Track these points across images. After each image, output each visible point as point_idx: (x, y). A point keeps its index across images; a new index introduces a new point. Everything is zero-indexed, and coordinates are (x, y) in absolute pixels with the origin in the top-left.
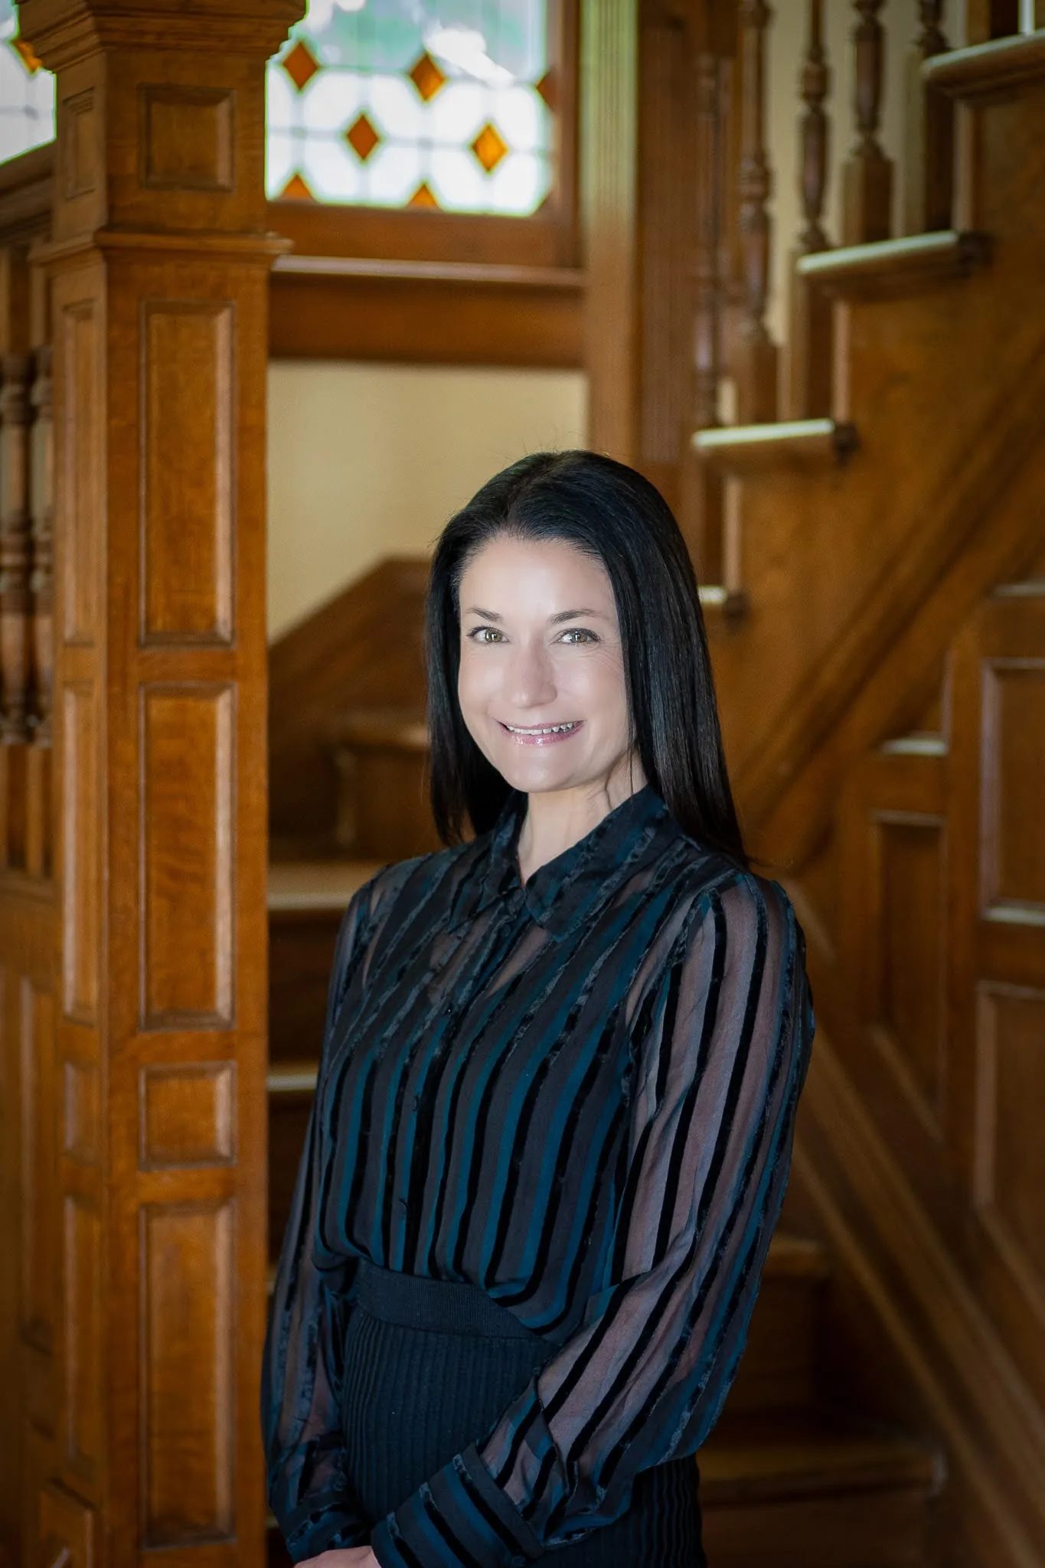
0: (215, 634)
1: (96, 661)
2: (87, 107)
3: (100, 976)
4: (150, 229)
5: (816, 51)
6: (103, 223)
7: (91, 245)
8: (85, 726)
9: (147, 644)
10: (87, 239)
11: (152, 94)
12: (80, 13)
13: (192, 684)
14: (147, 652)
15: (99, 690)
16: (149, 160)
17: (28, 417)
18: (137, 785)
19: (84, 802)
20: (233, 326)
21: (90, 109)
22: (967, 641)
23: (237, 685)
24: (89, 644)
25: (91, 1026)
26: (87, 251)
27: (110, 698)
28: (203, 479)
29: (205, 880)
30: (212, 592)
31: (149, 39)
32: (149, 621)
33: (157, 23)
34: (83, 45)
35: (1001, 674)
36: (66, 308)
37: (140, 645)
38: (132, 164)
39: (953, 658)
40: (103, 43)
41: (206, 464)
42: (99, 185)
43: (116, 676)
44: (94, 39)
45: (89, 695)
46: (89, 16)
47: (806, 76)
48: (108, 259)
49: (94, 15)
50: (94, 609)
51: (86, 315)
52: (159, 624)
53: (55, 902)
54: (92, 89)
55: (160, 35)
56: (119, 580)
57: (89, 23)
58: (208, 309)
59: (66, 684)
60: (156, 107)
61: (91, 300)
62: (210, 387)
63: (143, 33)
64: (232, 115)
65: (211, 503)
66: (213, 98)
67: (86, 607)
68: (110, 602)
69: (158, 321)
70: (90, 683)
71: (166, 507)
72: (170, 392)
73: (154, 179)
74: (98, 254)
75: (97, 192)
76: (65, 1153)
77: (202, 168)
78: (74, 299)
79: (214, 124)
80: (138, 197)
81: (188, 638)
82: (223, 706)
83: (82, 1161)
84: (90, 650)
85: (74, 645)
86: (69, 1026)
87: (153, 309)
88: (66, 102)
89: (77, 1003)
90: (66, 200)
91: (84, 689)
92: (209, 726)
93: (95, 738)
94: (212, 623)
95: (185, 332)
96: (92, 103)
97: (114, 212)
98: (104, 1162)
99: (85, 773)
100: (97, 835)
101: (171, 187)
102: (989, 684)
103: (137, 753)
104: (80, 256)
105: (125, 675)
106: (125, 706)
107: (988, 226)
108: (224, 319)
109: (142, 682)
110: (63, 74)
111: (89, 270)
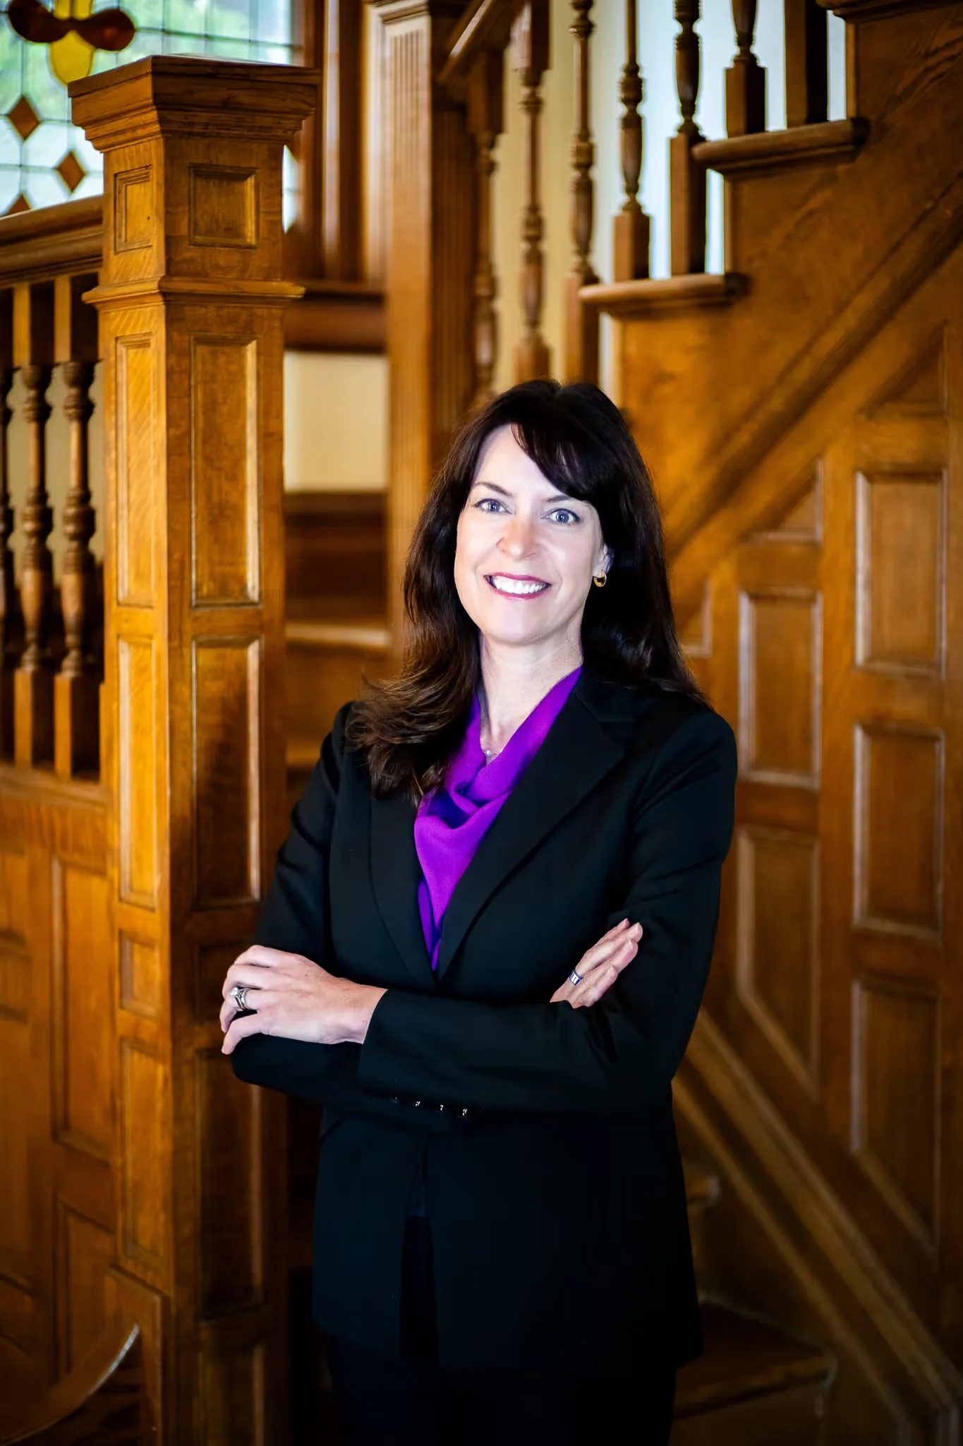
0: (246, 596)
1: (155, 621)
2: (145, 179)
3: (161, 869)
4: (199, 275)
5: (585, 133)
6: (163, 274)
7: (154, 290)
8: (140, 670)
9: (197, 606)
10: (153, 286)
11: (203, 172)
12: (147, 106)
13: (229, 637)
14: (200, 612)
15: (160, 644)
16: (196, 224)
18: (191, 718)
19: (139, 730)
20: (259, 354)
21: (147, 181)
22: (723, 575)
23: (262, 637)
24: (149, 607)
25: (152, 910)
26: (146, 296)
27: (171, 650)
28: (236, 474)
29: (242, 792)
30: (244, 563)
31: (197, 129)
32: (198, 589)
33: (203, 117)
34: (140, 132)
35: (755, 598)
36: (118, 338)
37: (193, 607)
38: (183, 228)
39: (713, 585)
40: (162, 132)
41: (239, 461)
42: (157, 242)
43: (175, 634)
44: (157, 128)
45: (149, 646)
46: (153, 110)
47: (578, 151)
48: (167, 303)
49: (158, 109)
50: (153, 580)
51: (144, 344)
52: (205, 590)
53: (109, 805)
54: (147, 167)
55: (207, 125)
56: (176, 556)
57: (153, 115)
58: (239, 341)
59: (119, 636)
60: (200, 183)
62: (242, 401)
63: (192, 124)
64: (257, 188)
65: (242, 494)
66: (240, 176)
67: (140, 576)
68: (171, 576)
69: (202, 350)
70: (151, 637)
71: (209, 497)
72: (211, 407)
73: (199, 238)
74: (160, 298)
75: (155, 248)
76: (122, 1007)
77: (234, 230)
78: (128, 333)
79: (243, 195)
80: (188, 253)
81: (229, 601)
82: (253, 653)
83: (140, 1015)
84: (149, 611)
85: (128, 605)
86: (125, 907)
87: (199, 341)
88: (116, 175)
89: (131, 889)
90: (116, 253)
91: (140, 643)
92: (242, 669)
93: (154, 682)
94: (243, 588)
95: (222, 359)
96: (148, 177)
97: (172, 266)
98: (167, 1018)
99: (139, 707)
100: (157, 758)
101: (213, 245)
102: (745, 607)
103: (191, 693)
104: (139, 299)
105: (181, 633)
106: (182, 656)
107: (744, 269)
108: (251, 349)
109: (194, 637)
110: (113, 154)
111: (149, 309)
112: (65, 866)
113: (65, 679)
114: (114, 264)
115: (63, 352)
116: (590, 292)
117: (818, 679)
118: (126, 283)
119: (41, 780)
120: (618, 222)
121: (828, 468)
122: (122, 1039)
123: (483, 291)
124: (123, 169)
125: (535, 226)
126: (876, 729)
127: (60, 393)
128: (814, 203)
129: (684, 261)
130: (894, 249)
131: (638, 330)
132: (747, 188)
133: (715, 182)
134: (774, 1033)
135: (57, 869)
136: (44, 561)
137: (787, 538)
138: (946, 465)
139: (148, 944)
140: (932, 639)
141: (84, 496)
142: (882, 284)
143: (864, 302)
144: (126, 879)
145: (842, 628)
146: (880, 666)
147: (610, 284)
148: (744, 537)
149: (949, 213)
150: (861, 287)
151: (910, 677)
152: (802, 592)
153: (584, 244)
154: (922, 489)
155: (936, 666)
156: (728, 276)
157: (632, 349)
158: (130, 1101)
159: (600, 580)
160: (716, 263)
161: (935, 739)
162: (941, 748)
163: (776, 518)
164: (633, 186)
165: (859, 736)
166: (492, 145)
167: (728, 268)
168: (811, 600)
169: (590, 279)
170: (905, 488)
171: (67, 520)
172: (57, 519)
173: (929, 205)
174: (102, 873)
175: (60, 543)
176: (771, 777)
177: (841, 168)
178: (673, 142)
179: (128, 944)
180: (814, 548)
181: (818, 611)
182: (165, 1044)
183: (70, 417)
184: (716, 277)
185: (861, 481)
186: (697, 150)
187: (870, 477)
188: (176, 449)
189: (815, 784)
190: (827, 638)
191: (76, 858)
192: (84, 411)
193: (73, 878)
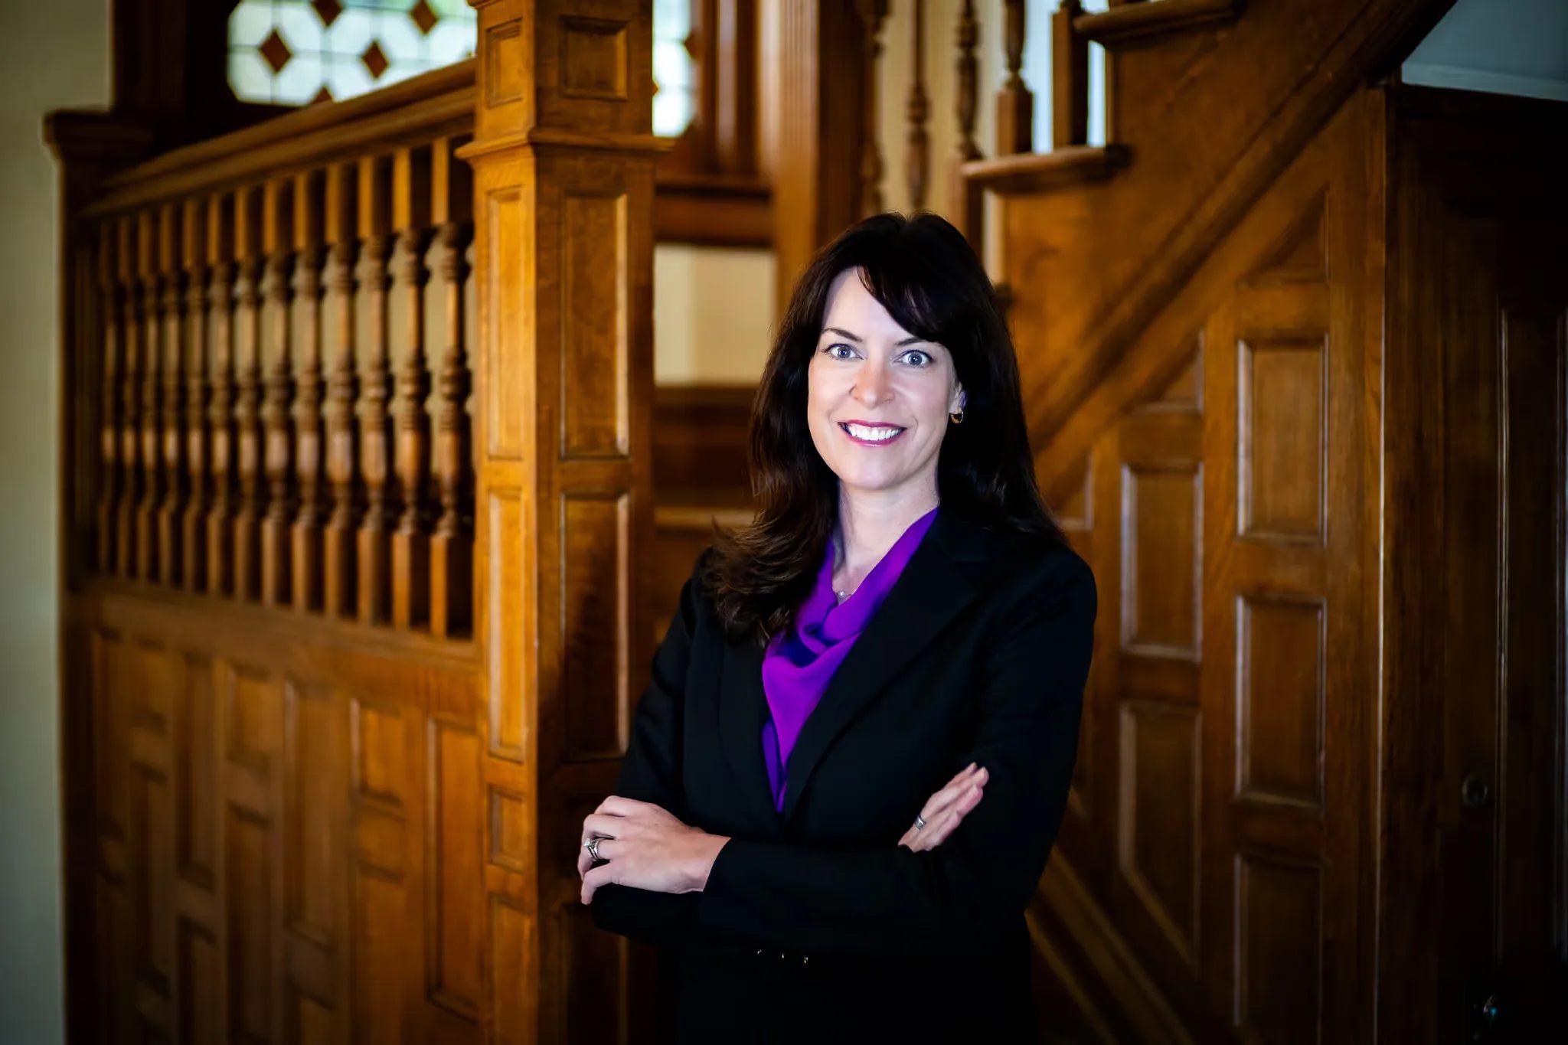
0: (615, 449)
1: (523, 474)
2: (516, 32)
3: (529, 724)
4: (568, 127)
5: (970, 11)
6: (532, 125)
7: (525, 142)
8: (510, 524)
9: (567, 458)
10: (522, 137)
11: (574, 25)
13: (600, 490)
14: (568, 465)
15: (528, 495)
16: (566, 76)
17: (421, 277)
18: (560, 569)
19: (509, 583)
20: (630, 207)
21: (517, 35)
22: (1104, 450)
23: (633, 491)
24: (519, 459)
25: (520, 763)
26: (517, 147)
27: (539, 501)
28: (606, 327)
29: (611, 645)
30: (614, 417)
32: (567, 441)
35: (1138, 470)
36: (490, 193)
37: (562, 459)
38: (553, 79)
39: (1095, 459)
41: (609, 315)
42: (527, 95)
43: (543, 484)
45: (517, 498)
48: (536, 153)
50: (522, 433)
51: (514, 197)
52: (574, 441)
53: (480, 660)
54: (519, 20)
56: (545, 408)
58: (610, 195)
59: (490, 490)
60: (572, 36)
61: (519, 186)
62: (611, 254)
64: (628, 42)
65: (612, 346)
66: (610, 29)
67: (511, 429)
68: (539, 427)
69: (572, 204)
70: (519, 489)
71: (578, 350)
72: (581, 259)
73: (570, 91)
74: (529, 151)
75: (525, 101)
76: (491, 862)
77: (605, 83)
78: (499, 186)
79: (612, 48)
80: (556, 104)
81: (597, 453)
82: (623, 506)
83: (509, 869)
84: (518, 464)
85: (499, 458)
86: (495, 761)
87: (571, 193)
88: (489, 30)
89: (501, 743)
90: (490, 107)
91: (510, 495)
92: (611, 522)
93: (523, 533)
94: (613, 441)
95: (592, 213)
96: (518, 31)
97: (542, 116)
98: (534, 871)
99: (509, 560)
100: (525, 611)
101: (581, 97)
102: (1127, 478)
103: (559, 547)
104: (509, 151)
105: (549, 483)
106: (550, 508)
107: (1126, 140)
108: (621, 204)
109: (563, 489)
110: (487, 10)
111: (518, 162)
112: (441, 726)
113: (439, 541)
114: (487, 119)
115: (440, 214)
116: (973, 168)
117: (1200, 550)
118: (498, 136)
119: (417, 641)
120: (1001, 99)
121: (1207, 338)
122: (491, 895)
123: (868, 171)
124: (493, 25)
125: (920, 107)
126: (1257, 600)
127: (438, 256)
128: (1195, 71)
129: (1066, 133)
130: (1276, 113)
131: (1021, 207)
132: (1129, 60)
133: (1097, 54)
134: (1155, 908)
135: (431, 728)
136: (422, 425)
137: (1170, 408)
138: (1328, 330)
139: (516, 798)
140: (1314, 508)
141: (460, 357)
142: (1263, 148)
143: (1244, 167)
144: (495, 735)
145: (1223, 498)
146: (1263, 535)
147: (994, 160)
148: (1127, 409)
149: (1330, 75)
150: (1242, 153)
151: (1293, 545)
152: (1184, 462)
153: (968, 122)
154: (1303, 356)
155: (1315, 532)
156: (1109, 148)
157: (1015, 224)
158: (498, 958)
159: (958, 416)
160: (1097, 135)
161: (1319, 607)
162: (1323, 615)
163: (1157, 390)
164: (1015, 61)
165: (1240, 604)
166: (878, 27)
167: (1109, 140)
168: (1193, 470)
169: (972, 153)
170: (1288, 355)
171: (444, 380)
172: (436, 381)
173: (1309, 68)
174: (472, 730)
175: (437, 406)
176: (1153, 650)
177: (1222, 35)
178: (1055, 18)
179: (496, 797)
180: (1196, 418)
181: (1199, 481)
182: (531, 897)
183: (448, 279)
184: (1099, 149)
185: (1242, 348)
186: (1079, 23)
187: (1252, 346)
188: (546, 301)
189: (1198, 655)
190: (1209, 505)
191: (450, 716)
192: (461, 272)
193: (448, 737)
